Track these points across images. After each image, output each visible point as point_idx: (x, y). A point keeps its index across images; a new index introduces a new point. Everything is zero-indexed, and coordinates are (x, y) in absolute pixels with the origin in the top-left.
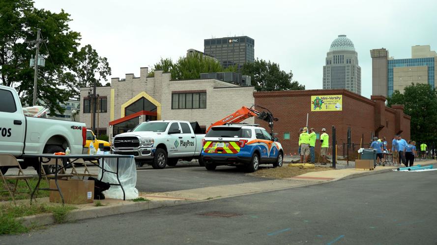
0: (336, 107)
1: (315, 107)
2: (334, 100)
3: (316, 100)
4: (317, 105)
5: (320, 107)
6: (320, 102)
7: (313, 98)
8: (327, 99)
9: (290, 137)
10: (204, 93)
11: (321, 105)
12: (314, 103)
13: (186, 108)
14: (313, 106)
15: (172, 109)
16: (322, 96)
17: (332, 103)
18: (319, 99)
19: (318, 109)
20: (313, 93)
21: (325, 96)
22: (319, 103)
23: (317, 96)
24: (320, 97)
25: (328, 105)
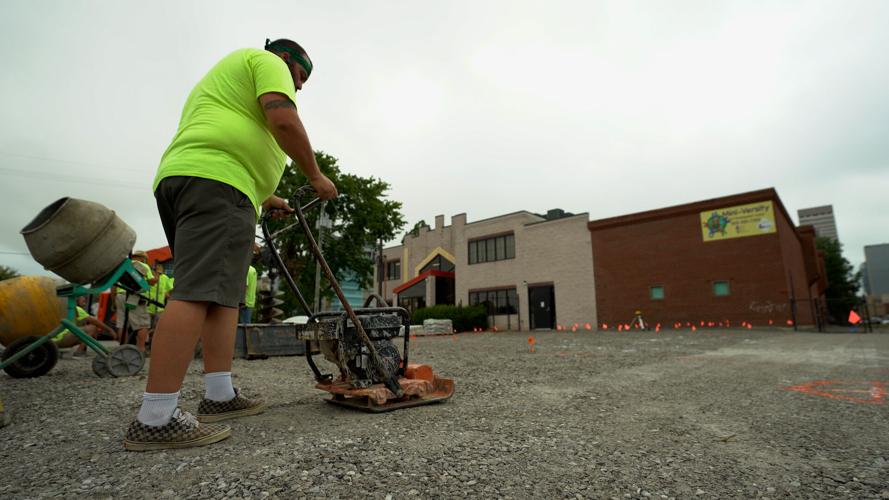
0: (761, 227)
1: (712, 232)
2: (754, 213)
3: (712, 218)
4: (715, 227)
5: (723, 232)
6: (722, 223)
7: (705, 216)
8: (735, 213)
9: (666, 294)
10: (511, 234)
11: (724, 226)
12: (707, 225)
13: (487, 261)
14: (706, 232)
15: (469, 263)
16: (725, 210)
17: (749, 219)
18: (719, 217)
19: (718, 236)
20: (702, 206)
21: (733, 209)
22: (718, 225)
23: (714, 212)
24: (720, 212)
25: (740, 225)
